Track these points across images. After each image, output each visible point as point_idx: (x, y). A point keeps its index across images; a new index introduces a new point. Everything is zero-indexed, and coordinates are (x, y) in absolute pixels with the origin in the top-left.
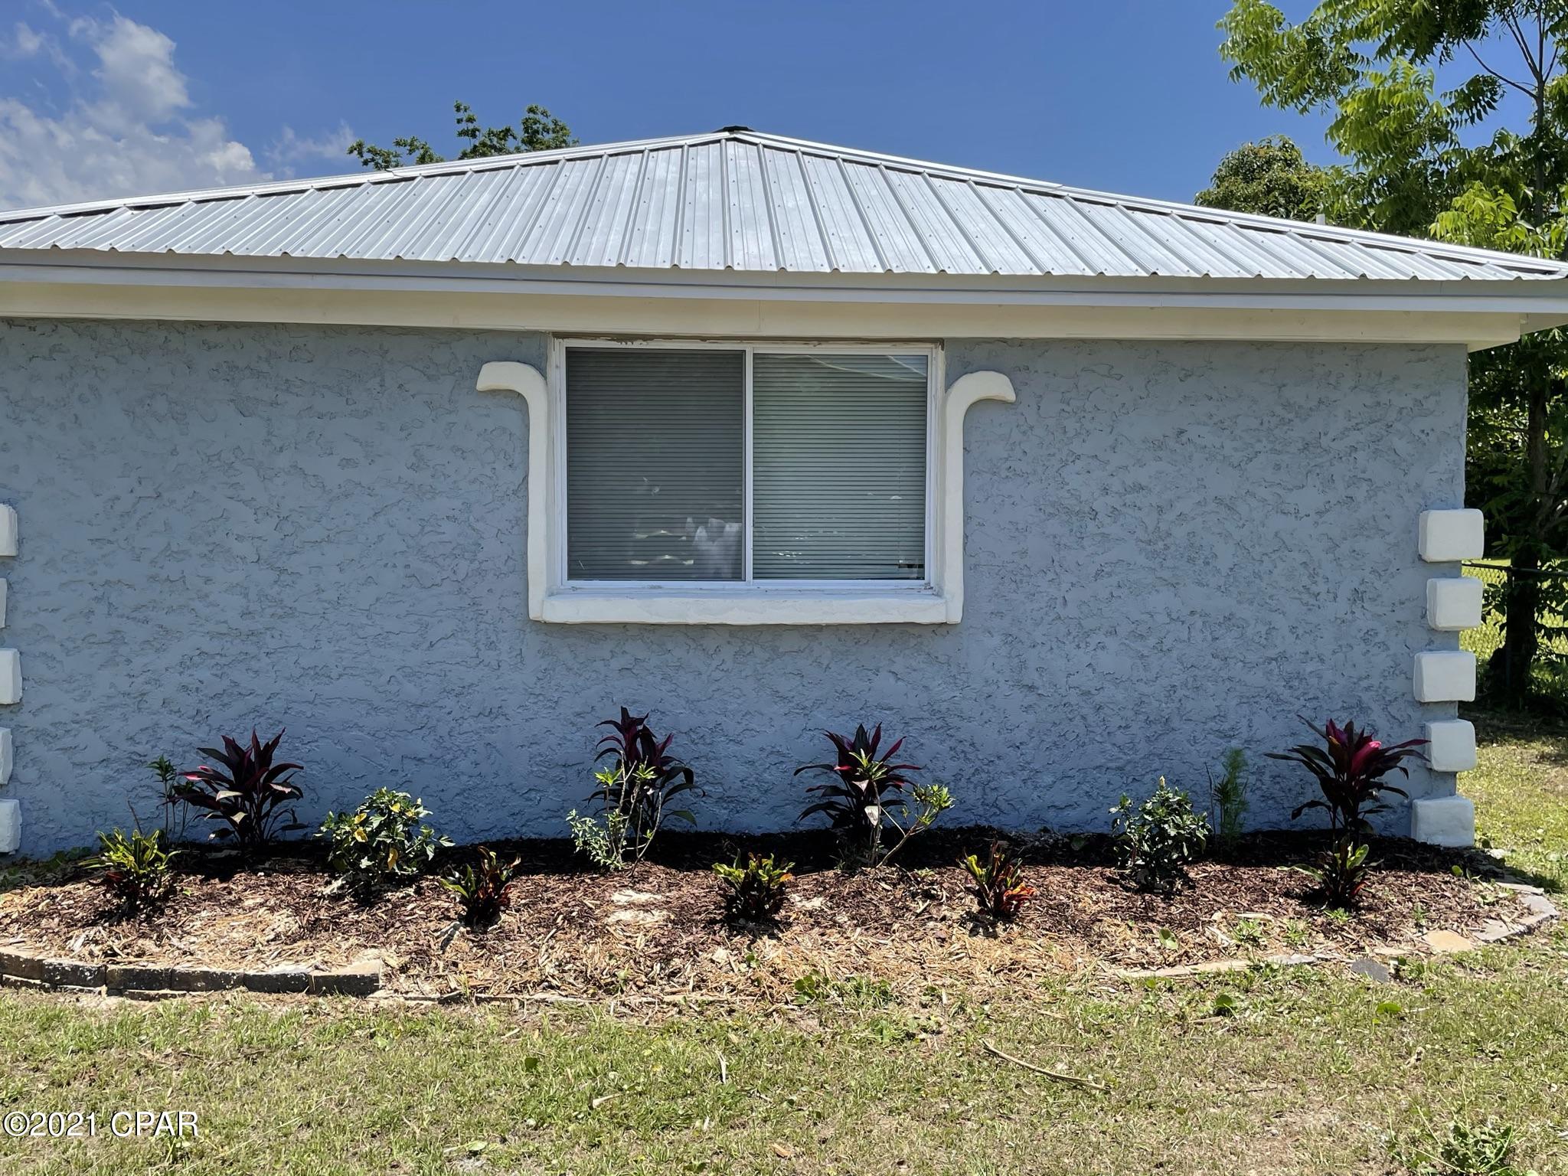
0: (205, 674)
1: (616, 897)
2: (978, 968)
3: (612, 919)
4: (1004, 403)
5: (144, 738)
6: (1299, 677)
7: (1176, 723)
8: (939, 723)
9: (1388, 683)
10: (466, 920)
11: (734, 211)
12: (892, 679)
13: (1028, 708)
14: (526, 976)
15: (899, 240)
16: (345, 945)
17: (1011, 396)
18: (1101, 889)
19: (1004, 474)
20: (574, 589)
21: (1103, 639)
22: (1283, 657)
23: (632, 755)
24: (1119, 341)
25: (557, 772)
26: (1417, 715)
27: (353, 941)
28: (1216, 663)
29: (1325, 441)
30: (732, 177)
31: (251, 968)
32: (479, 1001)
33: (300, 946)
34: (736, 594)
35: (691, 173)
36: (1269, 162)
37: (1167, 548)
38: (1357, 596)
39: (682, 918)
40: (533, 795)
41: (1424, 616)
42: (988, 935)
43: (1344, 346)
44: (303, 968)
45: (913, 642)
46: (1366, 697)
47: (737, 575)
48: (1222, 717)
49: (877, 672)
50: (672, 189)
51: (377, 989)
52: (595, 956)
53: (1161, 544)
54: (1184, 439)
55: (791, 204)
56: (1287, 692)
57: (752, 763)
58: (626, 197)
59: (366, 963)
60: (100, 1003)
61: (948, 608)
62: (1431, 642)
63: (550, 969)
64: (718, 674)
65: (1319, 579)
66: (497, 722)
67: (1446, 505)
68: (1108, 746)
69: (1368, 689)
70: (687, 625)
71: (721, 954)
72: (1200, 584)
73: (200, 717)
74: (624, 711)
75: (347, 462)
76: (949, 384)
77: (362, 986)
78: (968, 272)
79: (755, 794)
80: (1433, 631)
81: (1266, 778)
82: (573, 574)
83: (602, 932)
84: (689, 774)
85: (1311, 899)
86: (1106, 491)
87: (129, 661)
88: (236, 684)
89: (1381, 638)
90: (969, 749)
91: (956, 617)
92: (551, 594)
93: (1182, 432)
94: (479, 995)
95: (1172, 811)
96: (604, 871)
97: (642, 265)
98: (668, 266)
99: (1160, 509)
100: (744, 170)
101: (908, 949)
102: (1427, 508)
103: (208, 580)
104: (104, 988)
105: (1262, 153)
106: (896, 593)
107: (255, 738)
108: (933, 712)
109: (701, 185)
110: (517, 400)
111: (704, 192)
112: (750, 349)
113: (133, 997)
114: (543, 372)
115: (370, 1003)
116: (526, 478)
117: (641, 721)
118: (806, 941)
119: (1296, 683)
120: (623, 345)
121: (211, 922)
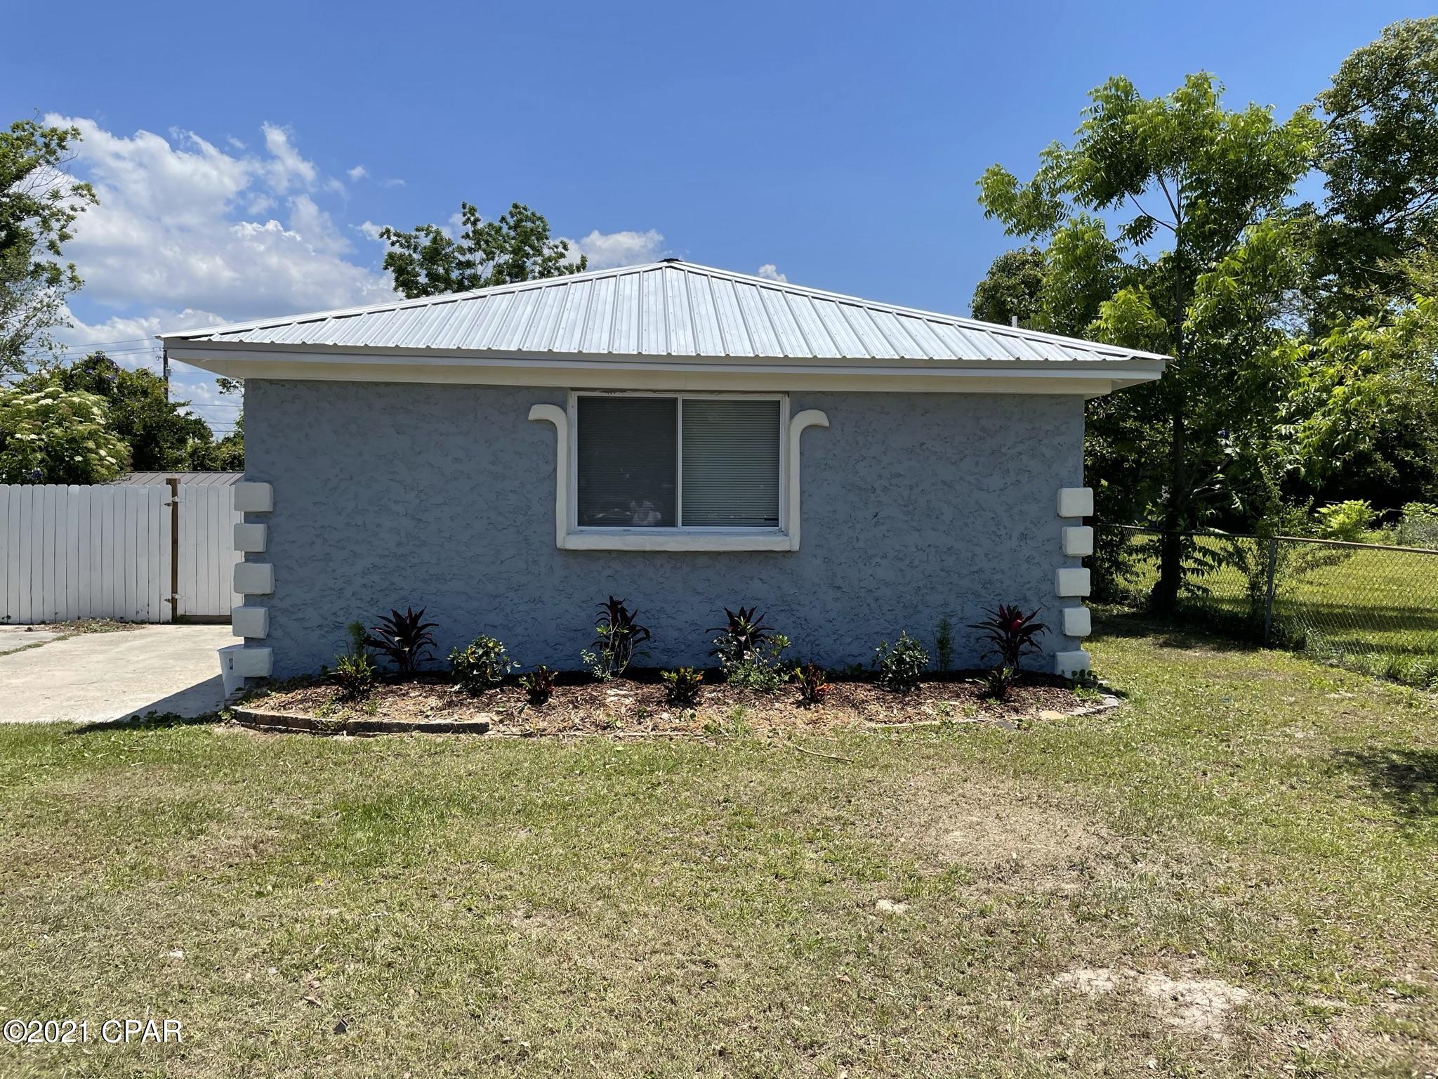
0: (376, 578)
1: (609, 692)
2: (798, 722)
3: (608, 700)
4: (822, 427)
5: (341, 613)
6: (990, 582)
7: (920, 608)
8: (786, 608)
9: (1040, 586)
10: (530, 702)
11: (671, 317)
12: (760, 582)
13: (837, 600)
14: (565, 724)
15: (764, 336)
16: (468, 712)
17: (827, 424)
18: (869, 691)
19: (823, 467)
20: (581, 531)
21: (879, 560)
22: (981, 571)
23: (614, 621)
24: (888, 393)
25: (572, 634)
26: (1057, 604)
27: (472, 710)
28: (943, 574)
29: (1004, 450)
30: (670, 294)
31: (422, 721)
32: (541, 735)
33: (445, 712)
34: (673, 534)
35: (645, 291)
36: (1024, 263)
37: (915, 509)
38: (1023, 536)
39: (644, 701)
40: (558, 647)
41: (1061, 548)
42: (806, 709)
43: (1014, 396)
44: (449, 721)
45: (772, 562)
46: (1028, 594)
47: (673, 524)
48: (946, 604)
49: (751, 579)
50: (635, 303)
51: (488, 730)
52: (600, 716)
53: (911, 507)
54: (924, 447)
55: (704, 312)
56: (984, 591)
57: (680, 630)
58: (609, 308)
59: (481, 718)
60: (345, 739)
61: (792, 542)
62: (1065, 563)
63: (577, 721)
64: (662, 580)
65: (1001, 527)
66: (538, 606)
67: (1072, 485)
68: (882, 621)
69: (1029, 589)
70: (645, 552)
71: (665, 715)
72: (933, 529)
73: (373, 602)
74: (611, 598)
75: (456, 460)
76: (792, 416)
77: (481, 729)
78: (801, 356)
79: (683, 647)
80: (1066, 556)
81: (972, 639)
82: (580, 524)
83: (604, 705)
84: (647, 632)
85: (982, 697)
86: (880, 477)
87: (334, 570)
88: (393, 584)
89: (1036, 561)
90: (803, 622)
91: (796, 547)
92: (569, 534)
93: (923, 444)
94: (542, 732)
95: (908, 649)
96: (600, 681)
97: (622, 352)
98: (635, 353)
99: (911, 488)
100: (676, 288)
101: (763, 714)
102: (1062, 487)
103: (379, 525)
104: (345, 732)
105: (1018, 258)
106: (762, 533)
107: (410, 610)
108: (784, 601)
109: (652, 299)
110: (551, 426)
111: (654, 303)
112: (680, 397)
113: (360, 735)
114: (565, 411)
115: (486, 736)
116: (555, 469)
117: (620, 603)
118: (710, 711)
119: (989, 586)
120: (609, 395)
121: (395, 703)
